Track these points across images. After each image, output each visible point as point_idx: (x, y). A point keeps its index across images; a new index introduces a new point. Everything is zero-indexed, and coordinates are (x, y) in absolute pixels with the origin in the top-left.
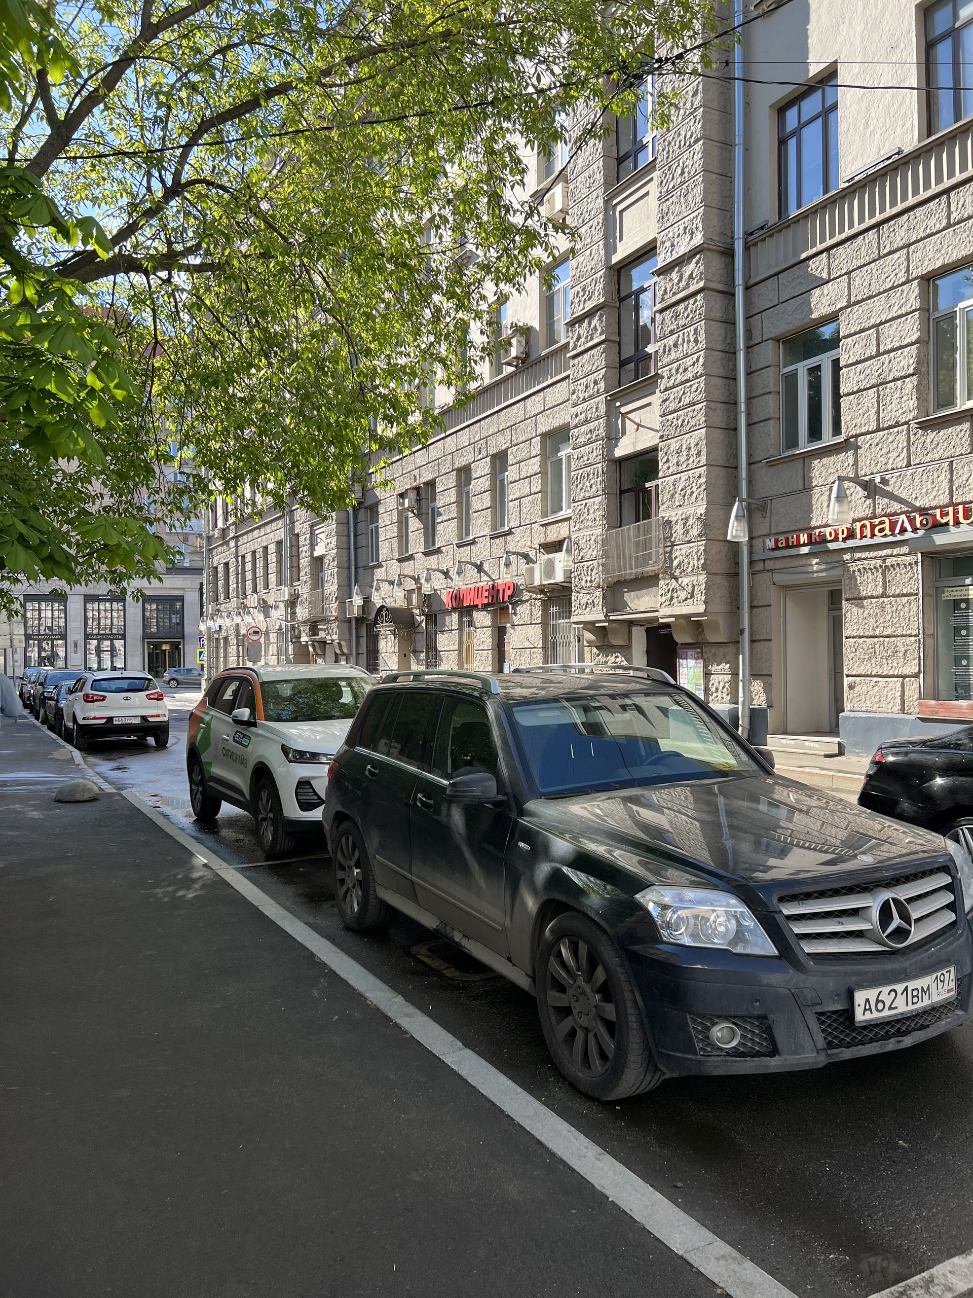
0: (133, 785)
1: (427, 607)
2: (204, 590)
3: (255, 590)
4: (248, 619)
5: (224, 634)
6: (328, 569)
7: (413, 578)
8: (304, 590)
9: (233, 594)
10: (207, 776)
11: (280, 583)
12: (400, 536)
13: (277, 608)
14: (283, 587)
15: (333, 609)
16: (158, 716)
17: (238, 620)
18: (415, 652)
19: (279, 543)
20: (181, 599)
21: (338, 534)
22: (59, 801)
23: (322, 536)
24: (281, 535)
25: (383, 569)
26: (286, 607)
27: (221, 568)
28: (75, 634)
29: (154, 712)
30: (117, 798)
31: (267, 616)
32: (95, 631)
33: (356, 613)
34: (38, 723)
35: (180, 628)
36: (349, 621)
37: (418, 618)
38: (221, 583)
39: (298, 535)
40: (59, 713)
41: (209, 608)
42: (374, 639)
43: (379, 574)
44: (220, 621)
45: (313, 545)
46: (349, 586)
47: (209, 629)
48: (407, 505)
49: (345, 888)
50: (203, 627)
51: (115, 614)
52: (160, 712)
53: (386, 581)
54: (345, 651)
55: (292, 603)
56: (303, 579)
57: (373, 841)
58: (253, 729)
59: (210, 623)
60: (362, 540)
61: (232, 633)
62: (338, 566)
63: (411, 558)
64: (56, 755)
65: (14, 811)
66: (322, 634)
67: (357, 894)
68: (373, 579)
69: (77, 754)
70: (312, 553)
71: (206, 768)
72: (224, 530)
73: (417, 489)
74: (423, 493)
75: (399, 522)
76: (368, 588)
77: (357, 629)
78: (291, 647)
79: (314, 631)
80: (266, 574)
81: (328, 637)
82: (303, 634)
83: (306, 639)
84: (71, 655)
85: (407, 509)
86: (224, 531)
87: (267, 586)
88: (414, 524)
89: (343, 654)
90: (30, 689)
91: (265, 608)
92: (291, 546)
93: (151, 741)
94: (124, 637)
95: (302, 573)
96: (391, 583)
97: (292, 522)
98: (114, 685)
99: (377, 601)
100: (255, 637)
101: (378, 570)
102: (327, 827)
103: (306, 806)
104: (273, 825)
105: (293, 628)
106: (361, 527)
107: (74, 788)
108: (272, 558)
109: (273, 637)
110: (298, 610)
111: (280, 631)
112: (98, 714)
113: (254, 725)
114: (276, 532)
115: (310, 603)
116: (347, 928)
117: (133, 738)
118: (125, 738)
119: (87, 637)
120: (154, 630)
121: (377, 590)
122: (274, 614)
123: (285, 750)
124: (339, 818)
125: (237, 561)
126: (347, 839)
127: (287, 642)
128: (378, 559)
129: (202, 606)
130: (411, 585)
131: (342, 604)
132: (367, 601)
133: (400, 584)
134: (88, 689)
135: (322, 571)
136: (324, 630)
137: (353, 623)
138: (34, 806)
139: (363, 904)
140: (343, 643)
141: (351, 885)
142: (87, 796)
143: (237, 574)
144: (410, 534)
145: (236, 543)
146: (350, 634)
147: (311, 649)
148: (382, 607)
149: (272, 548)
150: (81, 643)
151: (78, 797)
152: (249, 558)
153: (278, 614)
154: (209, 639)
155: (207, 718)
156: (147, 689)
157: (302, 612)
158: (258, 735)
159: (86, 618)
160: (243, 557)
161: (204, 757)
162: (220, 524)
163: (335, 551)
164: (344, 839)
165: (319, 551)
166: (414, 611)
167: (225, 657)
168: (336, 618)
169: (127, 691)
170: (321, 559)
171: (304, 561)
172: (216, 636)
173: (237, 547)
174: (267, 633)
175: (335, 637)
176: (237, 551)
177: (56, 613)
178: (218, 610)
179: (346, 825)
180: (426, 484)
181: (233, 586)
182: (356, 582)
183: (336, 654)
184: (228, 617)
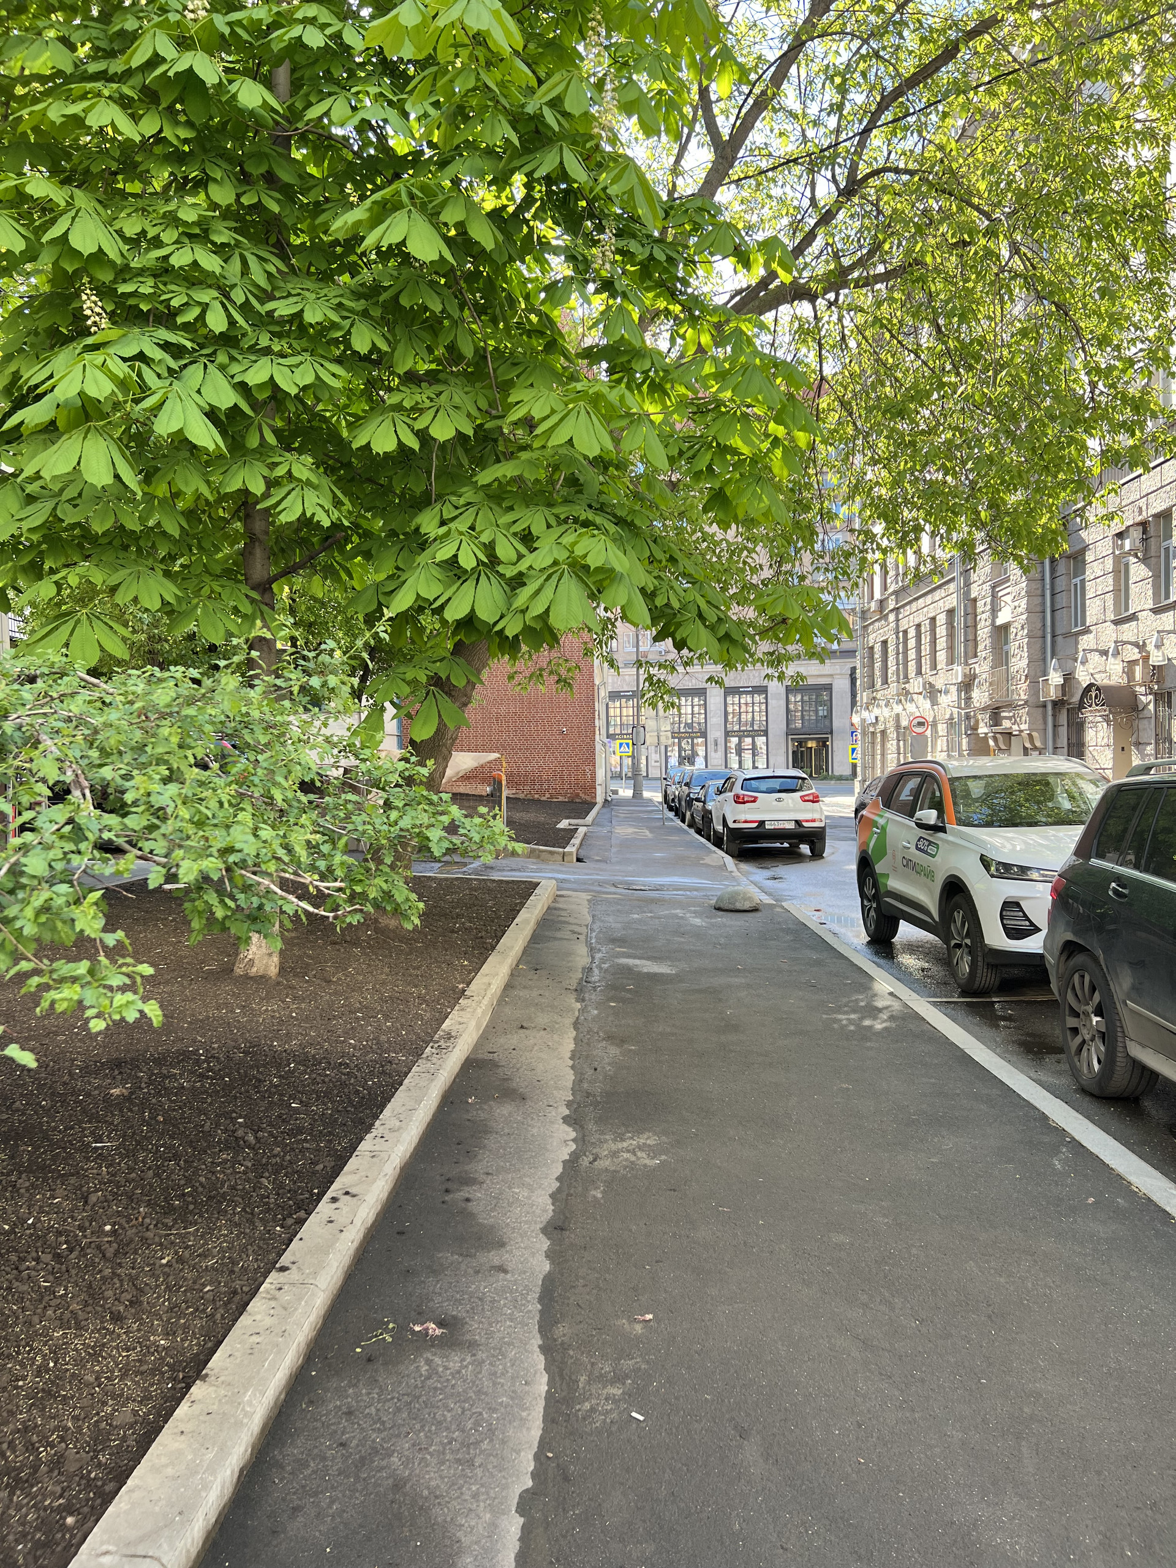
0: (793, 898)
1: (1158, 682)
2: (858, 675)
3: (919, 672)
4: (911, 707)
5: (880, 727)
6: (1015, 640)
7: (1136, 644)
8: (982, 668)
9: (891, 677)
10: (882, 890)
11: (951, 661)
12: (1116, 590)
13: (947, 692)
14: (955, 666)
15: (1021, 691)
16: (813, 821)
17: (898, 709)
18: (1138, 744)
19: (951, 612)
20: (828, 688)
21: (1029, 594)
22: (719, 909)
23: (1008, 599)
24: (952, 601)
25: (1091, 636)
26: (959, 691)
27: (878, 648)
28: (716, 733)
29: (809, 816)
30: (778, 909)
31: (934, 703)
32: (736, 728)
33: (1053, 694)
34: (685, 826)
35: (827, 722)
36: (1044, 706)
37: (1143, 698)
38: (878, 665)
39: (975, 600)
40: (707, 816)
41: (863, 697)
42: (1077, 728)
43: (1086, 642)
44: (876, 711)
45: (994, 611)
46: (1044, 660)
47: (863, 721)
48: (1127, 547)
49: (1078, 1040)
50: (856, 719)
51: (757, 709)
52: (816, 816)
53: (1096, 650)
54: (1038, 744)
55: (967, 685)
56: (982, 654)
57: (1122, 983)
58: (941, 835)
59: (865, 714)
60: (1062, 601)
61: (891, 725)
62: (1029, 636)
63: (1133, 617)
64: (708, 860)
65: (676, 916)
66: (1006, 724)
67: (1097, 1049)
68: (1077, 649)
69: (728, 859)
70: (993, 621)
71: (881, 880)
72: (881, 601)
73: (1144, 524)
74: (1151, 530)
75: (1116, 571)
76: (1070, 662)
77: (1054, 716)
78: (965, 741)
79: (996, 719)
80: (934, 651)
81: (1015, 727)
82: (981, 724)
83: (986, 730)
84: (712, 754)
85: (1129, 553)
86: (882, 603)
87: (934, 666)
88: (1138, 571)
89: (1035, 748)
90: (674, 790)
91: (932, 692)
92: (966, 614)
93: (805, 849)
94: (766, 733)
95: (980, 647)
96: (1105, 653)
97: (968, 584)
98: (764, 785)
99: (1083, 678)
100: (920, 730)
101: (1085, 637)
102: (1051, 960)
103: (1015, 933)
104: (970, 953)
105: (968, 717)
106: (1061, 583)
107: (734, 896)
108: (942, 631)
109: (942, 728)
110: (976, 694)
111: (951, 723)
112: (750, 817)
113: (943, 830)
114: (948, 598)
115: (991, 684)
116: (1083, 1091)
117: (786, 845)
118: (778, 845)
119: (728, 734)
120: (799, 724)
121: (1083, 663)
122: (943, 699)
123: (985, 862)
124: (1070, 949)
125: (898, 638)
126: (1083, 977)
127: (960, 735)
128: (1084, 623)
129: (854, 695)
130: (1133, 654)
131: (1034, 683)
132: (1069, 678)
133: (1117, 653)
134: (737, 789)
135: (1006, 643)
136: (1009, 718)
137: (1049, 707)
138: (695, 912)
139: (1108, 1062)
140: (1035, 734)
141: (1087, 1037)
142: (747, 905)
143: (898, 654)
144: (1132, 587)
145: (897, 616)
146: (1045, 723)
147: (991, 743)
148: (1091, 685)
149: (942, 619)
150: (721, 741)
151: (739, 906)
152: (912, 633)
153: (949, 701)
154: (864, 733)
155: (881, 821)
156: (800, 790)
157: (980, 697)
158: (947, 842)
159: (726, 713)
160: (905, 632)
161: (879, 868)
162: (877, 595)
163: (1024, 617)
164: (1076, 977)
165: (1002, 618)
166: (1137, 689)
167: (883, 755)
168: (1026, 702)
169: (780, 791)
170: (1006, 627)
171: (984, 633)
172: (872, 729)
173: (897, 620)
174: (934, 724)
175: (1024, 727)
176: (897, 626)
177: (696, 709)
178: (874, 698)
179: (1079, 959)
180: (1157, 516)
181: (892, 669)
182: (1053, 655)
183: (1025, 749)
184: (886, 705)
